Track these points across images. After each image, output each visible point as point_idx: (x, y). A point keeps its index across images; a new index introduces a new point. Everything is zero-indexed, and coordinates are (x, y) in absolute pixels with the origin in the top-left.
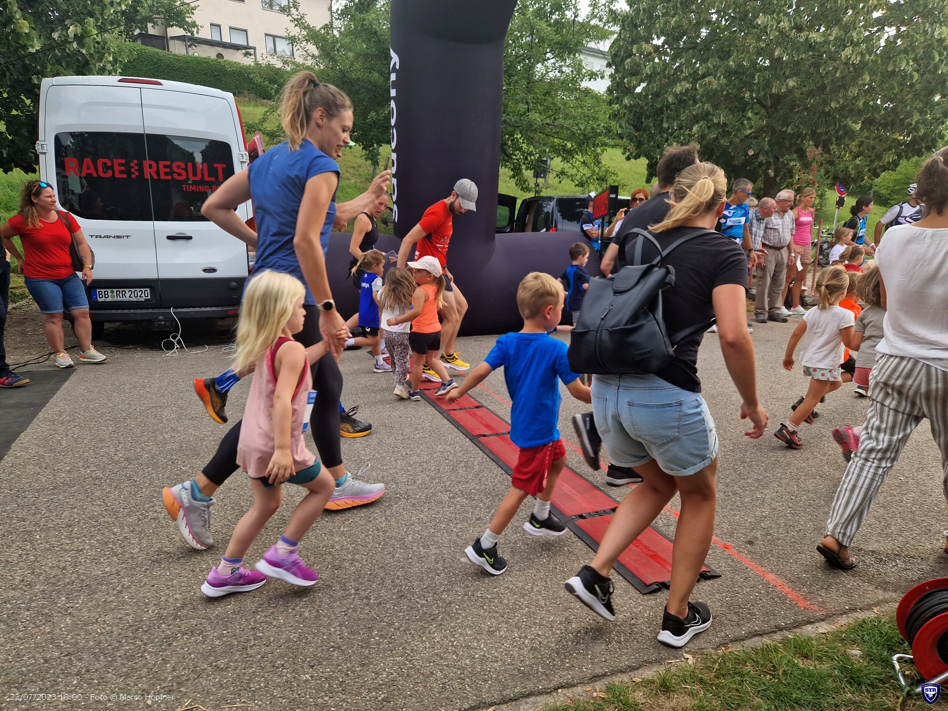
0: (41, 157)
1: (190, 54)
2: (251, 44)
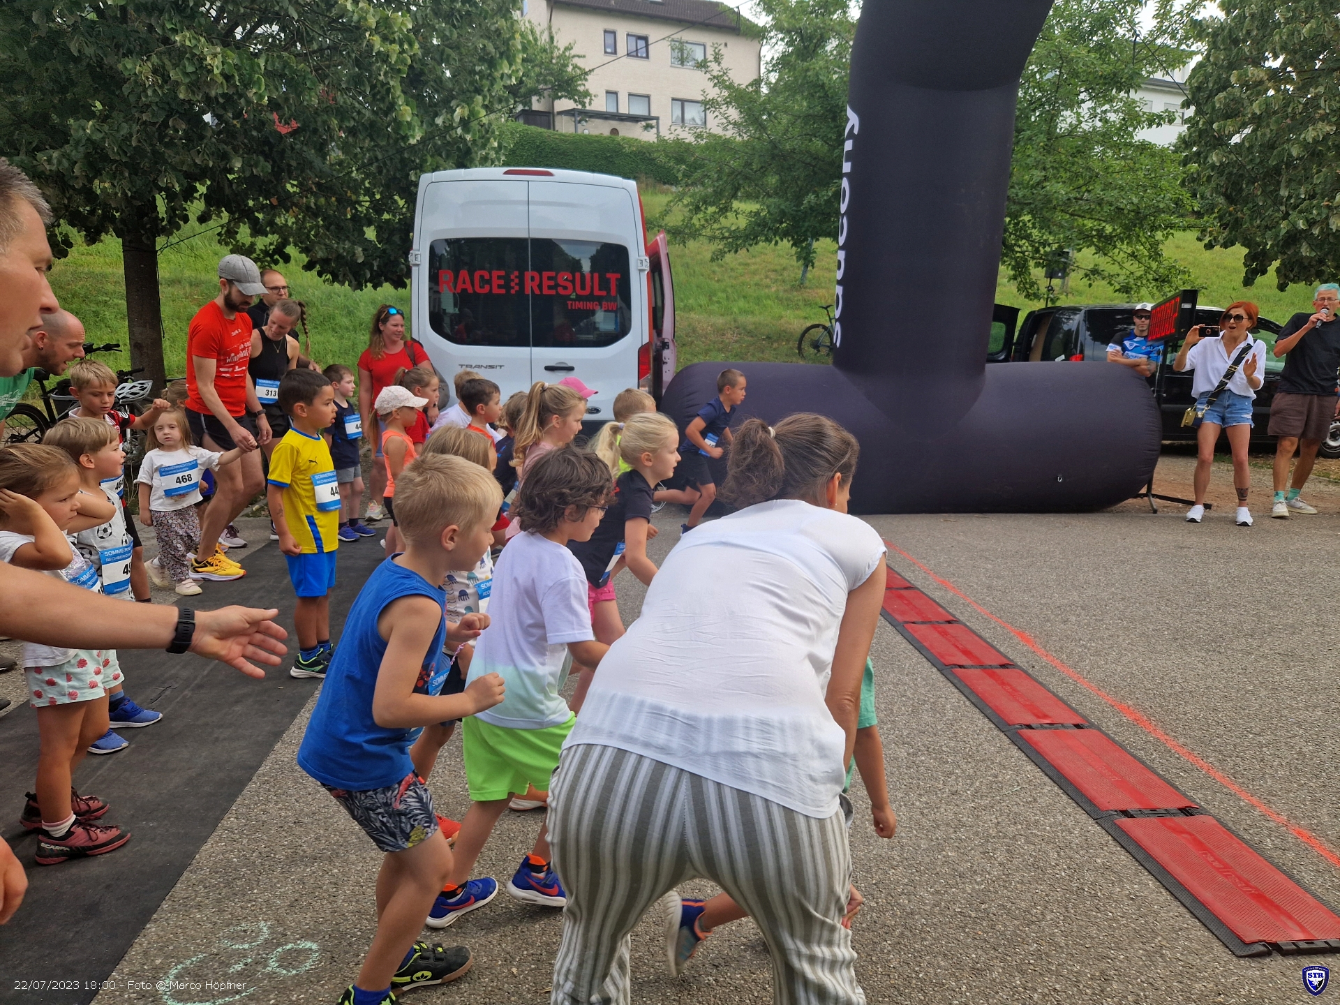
0: (414, 270)
1: (579, 132)
2: (653, 114)
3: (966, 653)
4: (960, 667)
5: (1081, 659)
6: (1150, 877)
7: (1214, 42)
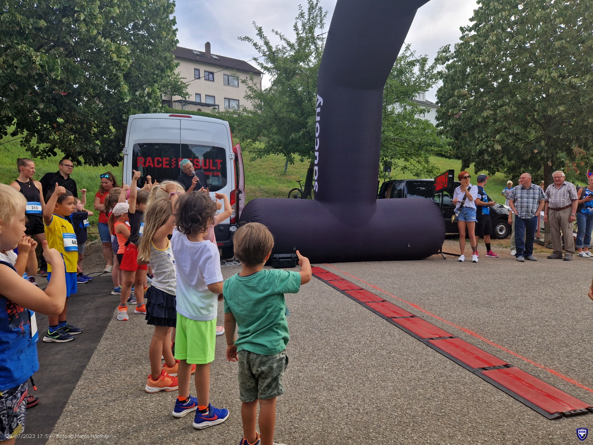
0: (125, 157)
1: (184, 109)
2: (216, 103)
3: (394, 312)
4: (395, 318)
5: (440, 313)
6: (503, 393)
7: (446, 80)
